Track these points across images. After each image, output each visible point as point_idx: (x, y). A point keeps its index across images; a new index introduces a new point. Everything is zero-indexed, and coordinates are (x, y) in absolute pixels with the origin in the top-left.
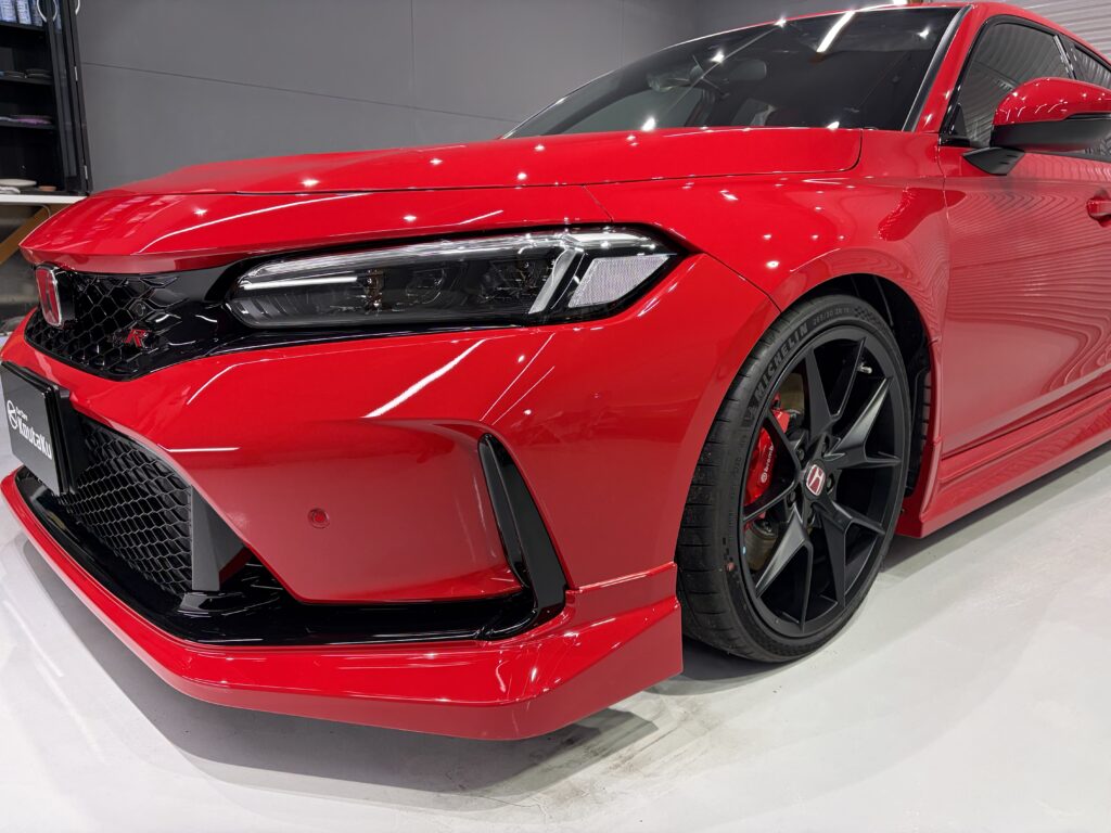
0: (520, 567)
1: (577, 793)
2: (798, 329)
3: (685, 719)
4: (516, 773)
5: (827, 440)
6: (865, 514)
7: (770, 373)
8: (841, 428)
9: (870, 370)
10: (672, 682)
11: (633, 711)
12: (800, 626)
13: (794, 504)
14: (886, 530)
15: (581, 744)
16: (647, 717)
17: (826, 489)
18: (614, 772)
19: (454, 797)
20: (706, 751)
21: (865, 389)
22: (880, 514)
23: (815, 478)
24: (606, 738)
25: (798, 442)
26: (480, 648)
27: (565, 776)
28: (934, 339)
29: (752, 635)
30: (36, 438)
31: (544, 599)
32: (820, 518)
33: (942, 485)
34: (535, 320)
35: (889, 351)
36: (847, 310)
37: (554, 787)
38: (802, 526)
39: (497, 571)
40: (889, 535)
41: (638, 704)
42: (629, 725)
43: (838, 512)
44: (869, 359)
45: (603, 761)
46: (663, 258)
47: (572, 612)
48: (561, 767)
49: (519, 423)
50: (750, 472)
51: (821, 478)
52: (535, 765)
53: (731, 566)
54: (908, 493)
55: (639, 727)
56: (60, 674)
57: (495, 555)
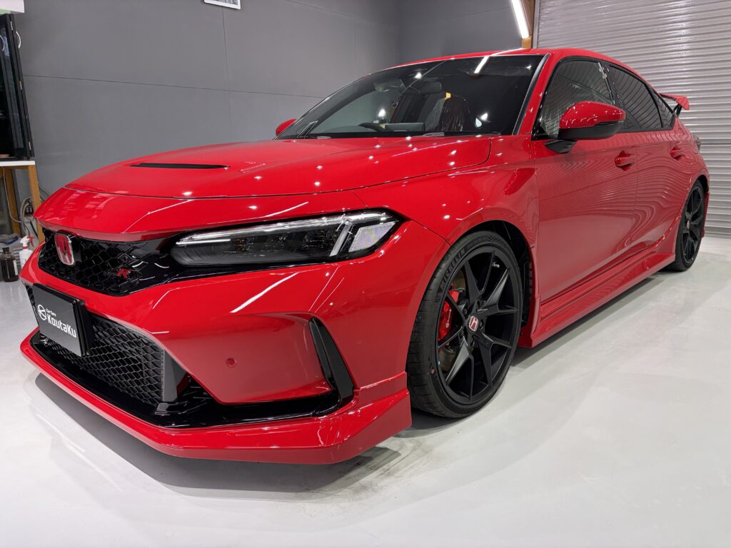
0: (331, 379)
1: (364, 488)
2: (460, 252)
3: (414, 449)
4: (334, 481)
5: (478, 303)
6: (501, 338)
7: (447, 275)
8: (486, 296)
9: (498, 266)
10: (406, 431)
11: (388, 447)
12: (469, 398)
13: (464, 337)
14: (512, 345)
15: (363, 465)
16: (395, 449)
17: (479, 327)
18: (381, 476)
19: (304, 494)
20: (425, 464)
21: (496, 275)
22: (509, 338)
23: (473, 323)
24: (376, 461)
25: (463, 306)
26: (313, 421)
27: (357, 481)
28: (531, 246)
29: (445, 405)
30: (63, 326)
31: (343, 394)
32: (477, 342)
33: (542, 319)
34: (334, 259)
35: (508, 255)
36: (484, 239)
37: (353, 486)
38: (468, 348)
39: (319, 383)
40: (514, 348)
41: (390, 443)
42: (386, 454)
43: (486, 339)
44: (498, 260)
45: (375, 472)
46: (393, 223)
47: (357, 400)
48: (355, 476)
49: (327, 310)
50: (440, 324)
51: (476, 322)
52: (342, 476)
53: (433, 372)
54: (523, 325)
55: (392, 454)
56: (83, 451)
57: (318, 376)
